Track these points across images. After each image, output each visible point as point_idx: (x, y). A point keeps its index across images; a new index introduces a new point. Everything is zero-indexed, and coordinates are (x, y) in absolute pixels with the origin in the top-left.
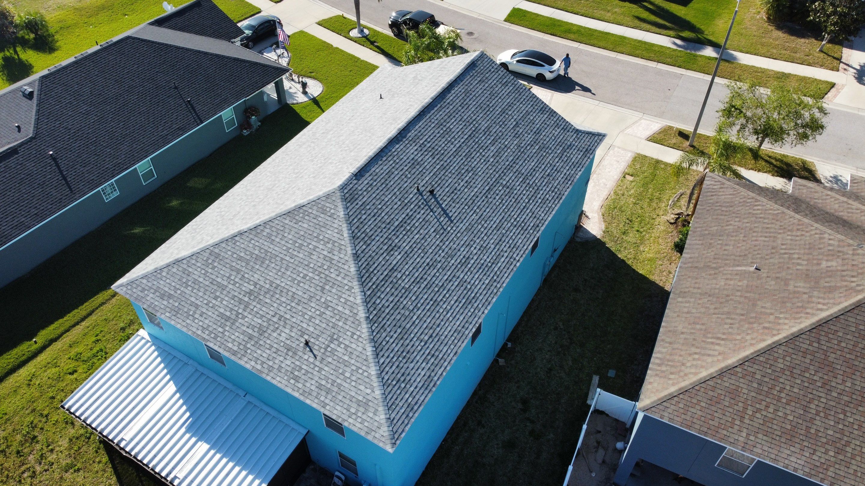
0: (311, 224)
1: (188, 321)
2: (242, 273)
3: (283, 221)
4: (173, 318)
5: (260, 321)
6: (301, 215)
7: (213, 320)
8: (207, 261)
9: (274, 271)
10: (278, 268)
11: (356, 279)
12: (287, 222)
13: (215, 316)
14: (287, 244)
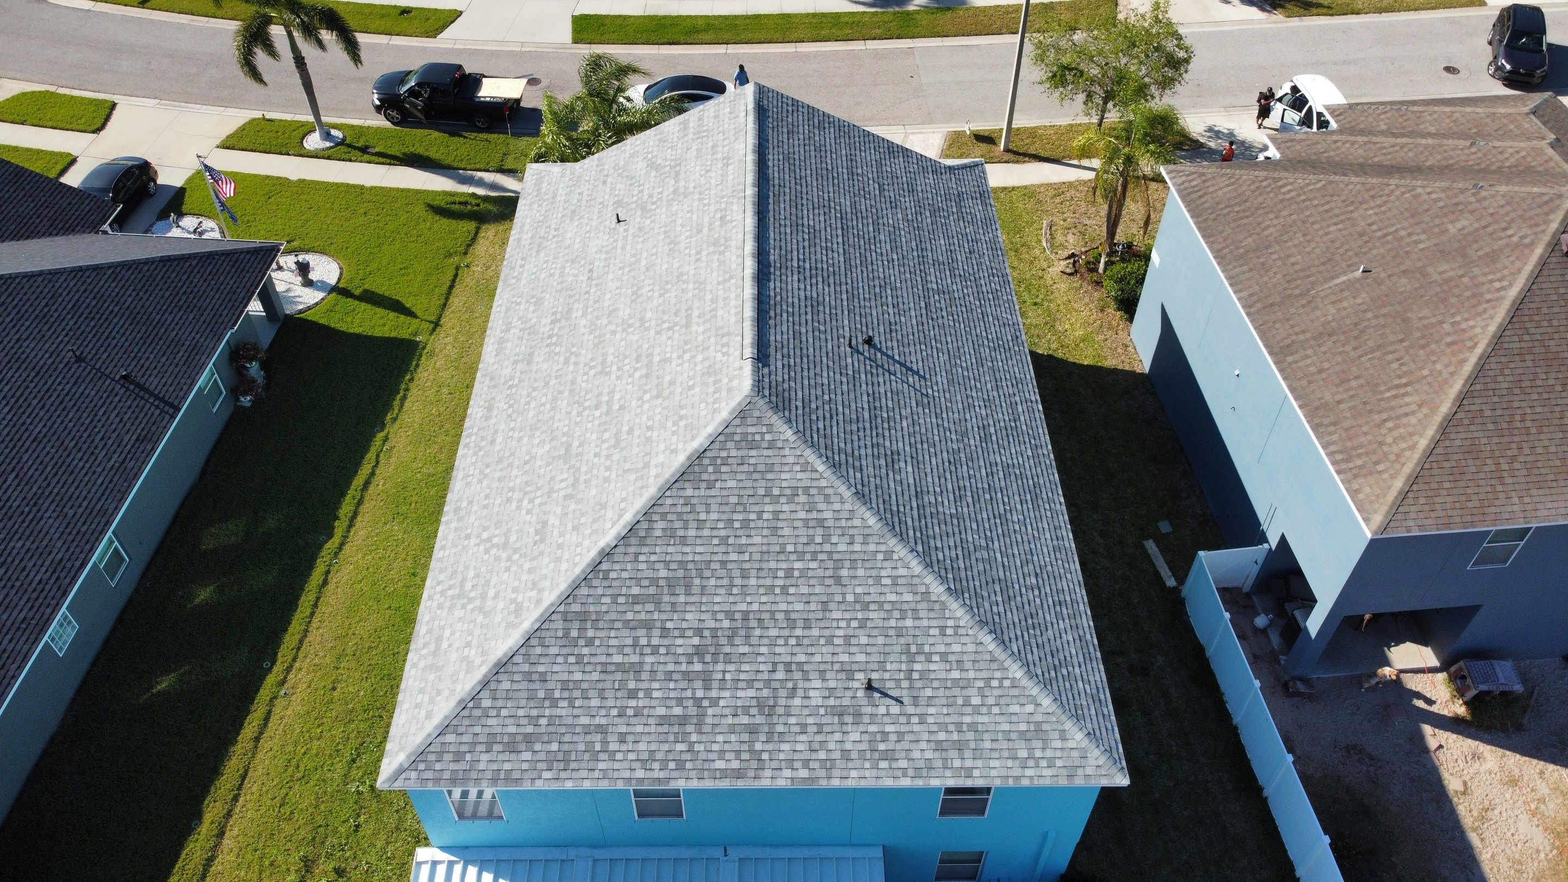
0: (739, 477)
1: (601, 765)
2: (658, 624)
3: (681, 493)
4: (563, 775)
5: (751, 693)
6: (711, 469)
7: (652, 738)
8: (566, 635)
9: (722, 591)
10: (725, 582)
11: (889, 535)
12: (689, 492)
13: (653, 729)
14: (715, 533)
